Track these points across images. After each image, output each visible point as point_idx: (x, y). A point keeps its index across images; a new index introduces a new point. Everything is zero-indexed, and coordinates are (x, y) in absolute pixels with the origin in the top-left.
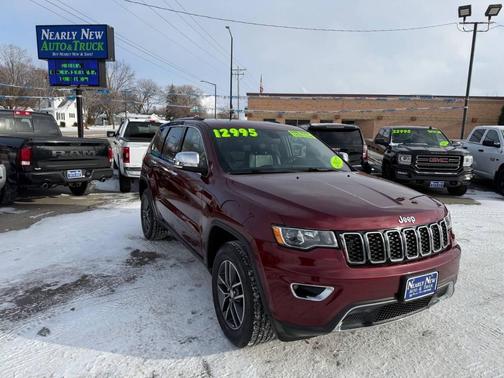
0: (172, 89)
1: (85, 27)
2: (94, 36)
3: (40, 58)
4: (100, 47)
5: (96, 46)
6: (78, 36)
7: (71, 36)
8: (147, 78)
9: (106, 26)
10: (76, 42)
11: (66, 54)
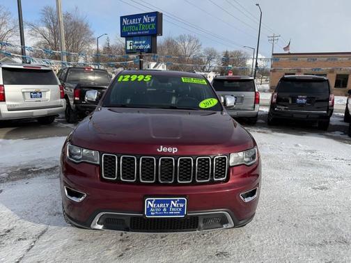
0: (226, 54)
1: (145, 14)
2: (150, 20)
3: (121, 36)
4: (153, 27)
5: (151, 27)
6: (142, 21)
7: (138, 21)
8: (210, 47)
9: (157, 12)
10: (140, 25)
11: (135, 33)
